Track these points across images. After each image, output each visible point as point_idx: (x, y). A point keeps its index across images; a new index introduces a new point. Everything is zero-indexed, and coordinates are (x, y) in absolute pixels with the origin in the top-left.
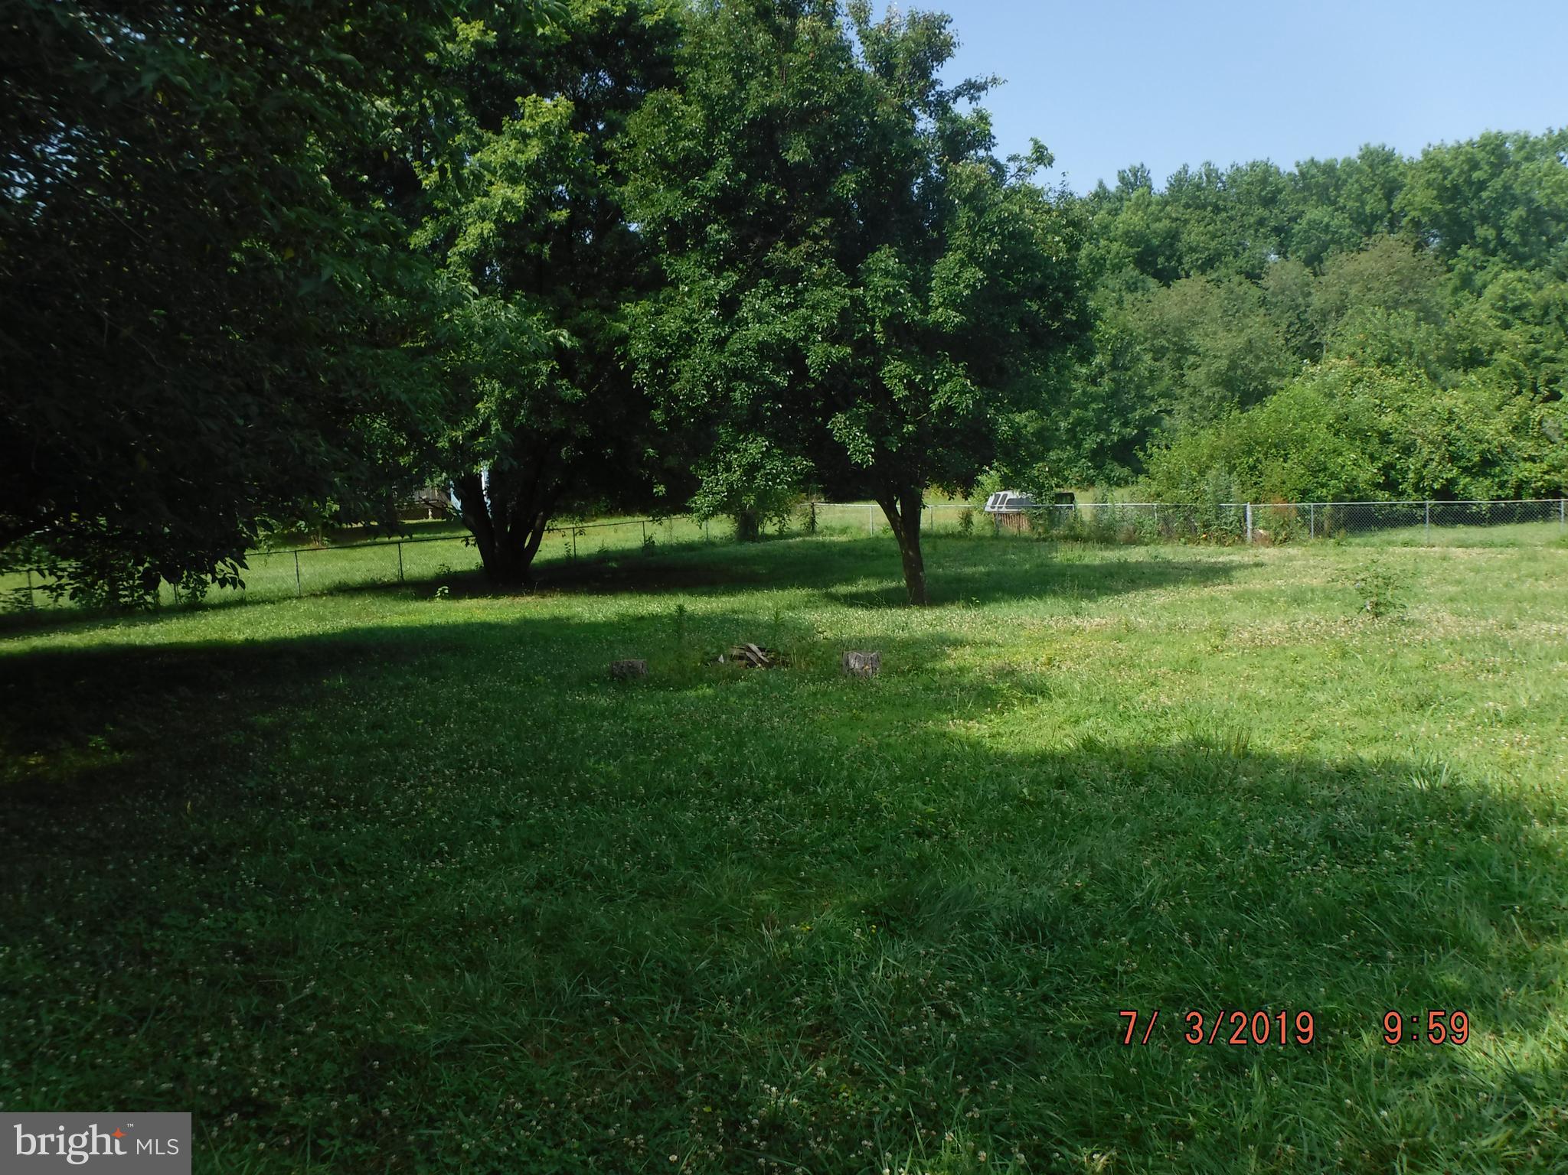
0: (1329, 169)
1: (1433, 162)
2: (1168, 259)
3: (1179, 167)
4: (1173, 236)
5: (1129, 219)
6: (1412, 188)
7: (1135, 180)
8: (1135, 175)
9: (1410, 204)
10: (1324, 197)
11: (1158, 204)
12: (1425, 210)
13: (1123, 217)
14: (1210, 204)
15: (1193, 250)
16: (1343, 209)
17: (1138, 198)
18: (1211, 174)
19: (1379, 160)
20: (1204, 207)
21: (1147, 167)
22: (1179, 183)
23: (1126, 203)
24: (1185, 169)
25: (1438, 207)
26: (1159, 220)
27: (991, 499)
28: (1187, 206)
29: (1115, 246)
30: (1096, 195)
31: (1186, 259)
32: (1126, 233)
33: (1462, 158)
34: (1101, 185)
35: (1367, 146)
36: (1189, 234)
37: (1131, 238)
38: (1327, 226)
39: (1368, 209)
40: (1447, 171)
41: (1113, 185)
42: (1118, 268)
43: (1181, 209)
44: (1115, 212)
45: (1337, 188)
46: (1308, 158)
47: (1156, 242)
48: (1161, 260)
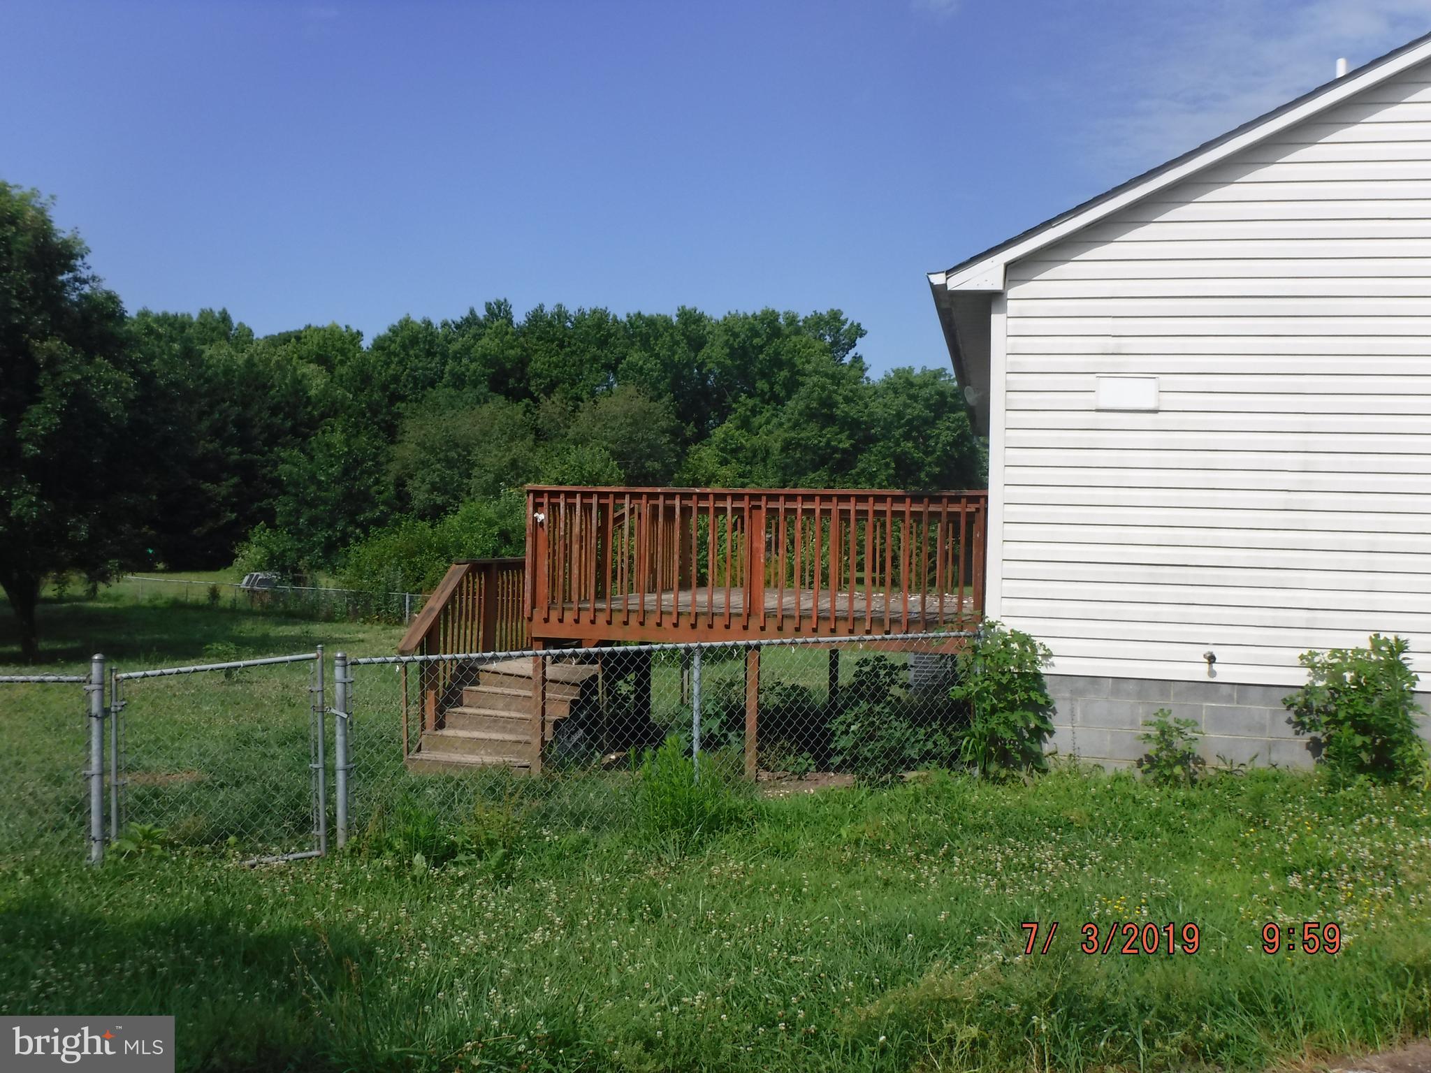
0: (651, 322)
1: (729, 327)
2: (519, 381)
3: (536, 305)
4: (523, 362)
5: (488, 344)
6: (712, 345)
7: (499, 311)
8: (499, 307)
9: (710, 357)
10: (646, 344)
11: (513, 334)
12: (718, 364)
13: (485, 340)
14: (558, 339)
15: (539, 376)
16: (657, 356)
17: (497, 327)
18: (561, 314)
19: (690, 319)
20: (552, 341)
21: (510, 302)
22: (536, 317)
23: (488, 331)
24: (541, 307)
25: (729, 362)
26: (512, 348)
27: (247, 578)
28: (540, 339)
29: (473, 366)
30: (467, 320)
31: (533, 383)
32: (484, 356)
33: (747, 326)
34: (472, 312)
35: (683, 307)
36: (536, 362)
37: (487, 360)
38: (641, 368)
39: (676, 358)
40: (736, 335)
41: (481, 313)
42: (475, 384)
43: (534, 341)
44: (477, 337)
45: (656, 339)
46: (636, 311)
47: (508, 366)
48: (511, 381)
